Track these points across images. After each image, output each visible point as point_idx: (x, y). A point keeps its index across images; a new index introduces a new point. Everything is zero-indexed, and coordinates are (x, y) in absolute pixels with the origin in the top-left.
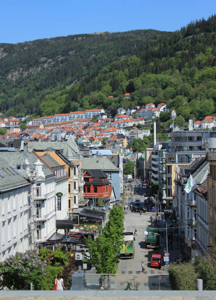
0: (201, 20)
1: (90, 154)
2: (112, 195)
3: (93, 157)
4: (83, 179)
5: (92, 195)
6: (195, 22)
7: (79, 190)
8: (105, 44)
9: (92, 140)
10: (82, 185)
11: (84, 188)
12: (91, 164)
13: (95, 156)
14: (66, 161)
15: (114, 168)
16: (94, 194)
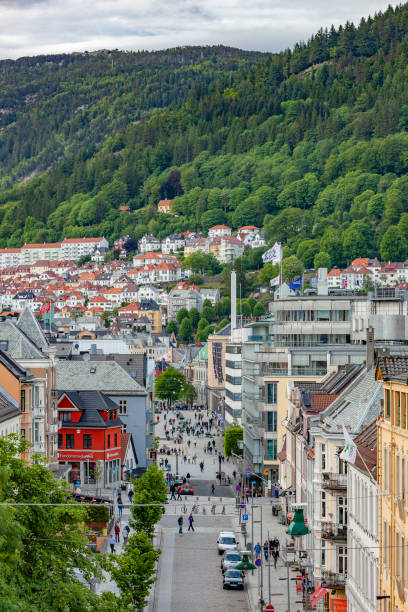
0: (344, 27)
1: (76, 352)
2: (129, 455)
3: (82, 359)
4: (55, 414)
5: (80, 453)
6: (329, 31)
7: (48, 444)
8: (111, 80)
9: (77, 313)
10: (55, 429)
11: (60, 436)
12: (76, 378)
13: (86, 358)
14: (13, 370)
15: (134, 386)
16: (85, 454)
